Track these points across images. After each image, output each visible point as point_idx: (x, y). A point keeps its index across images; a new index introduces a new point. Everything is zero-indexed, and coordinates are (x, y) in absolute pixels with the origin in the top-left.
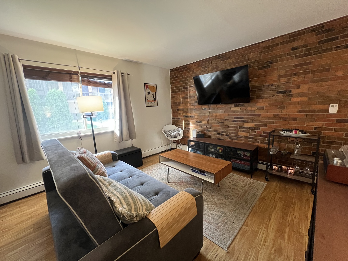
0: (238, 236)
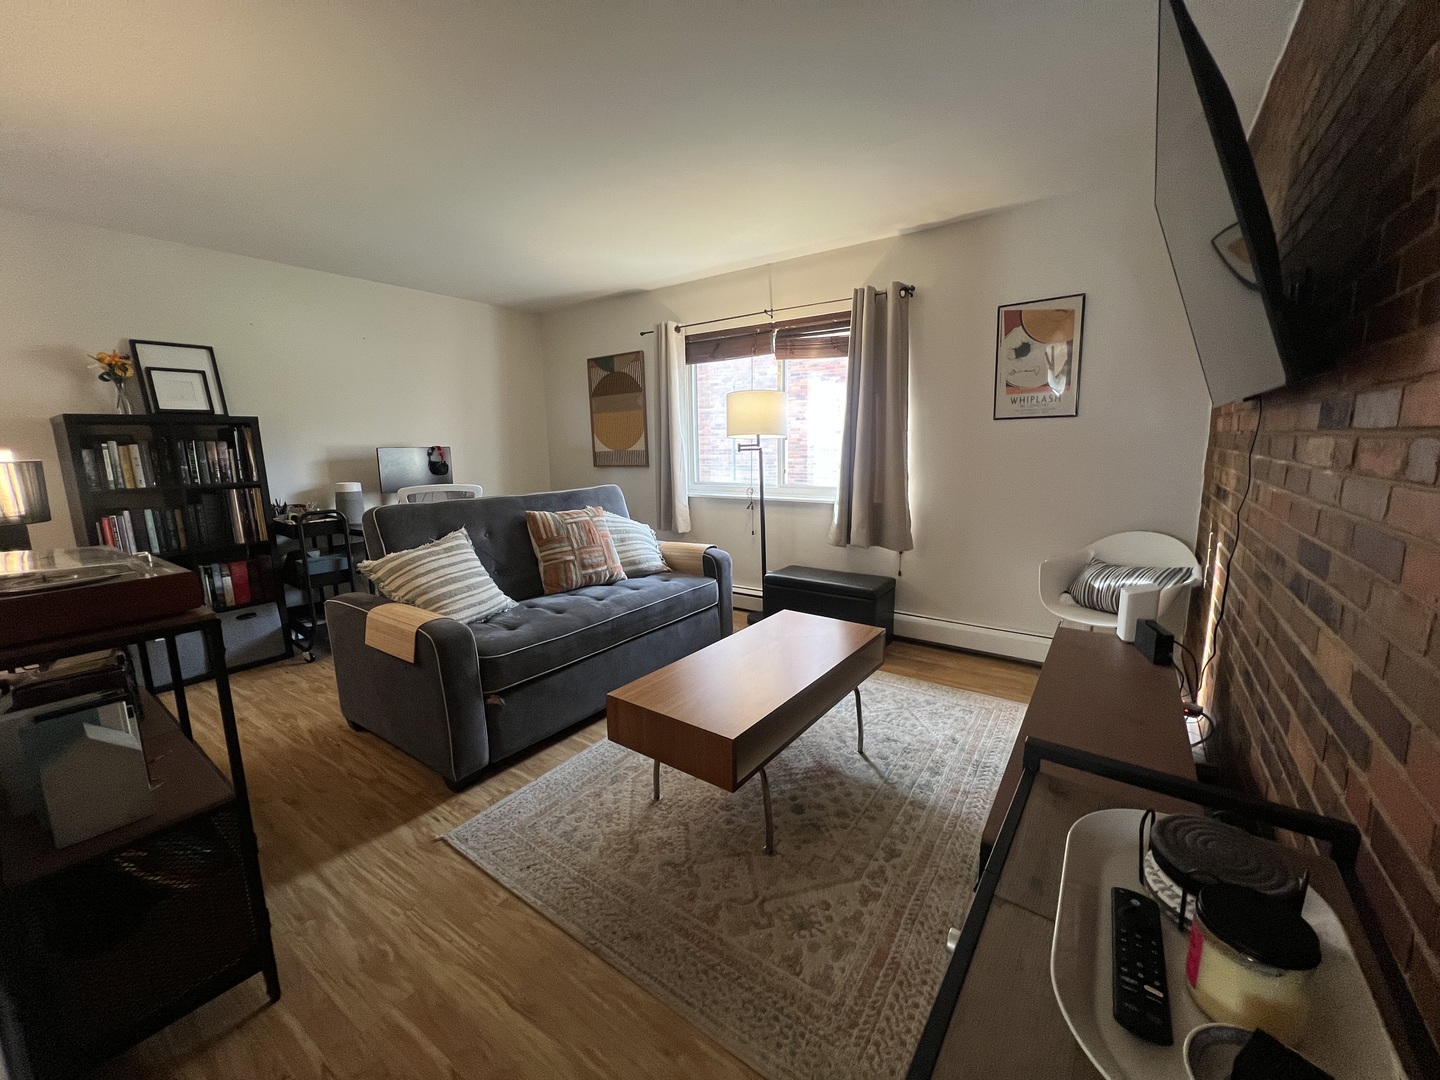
0: (473, 871)
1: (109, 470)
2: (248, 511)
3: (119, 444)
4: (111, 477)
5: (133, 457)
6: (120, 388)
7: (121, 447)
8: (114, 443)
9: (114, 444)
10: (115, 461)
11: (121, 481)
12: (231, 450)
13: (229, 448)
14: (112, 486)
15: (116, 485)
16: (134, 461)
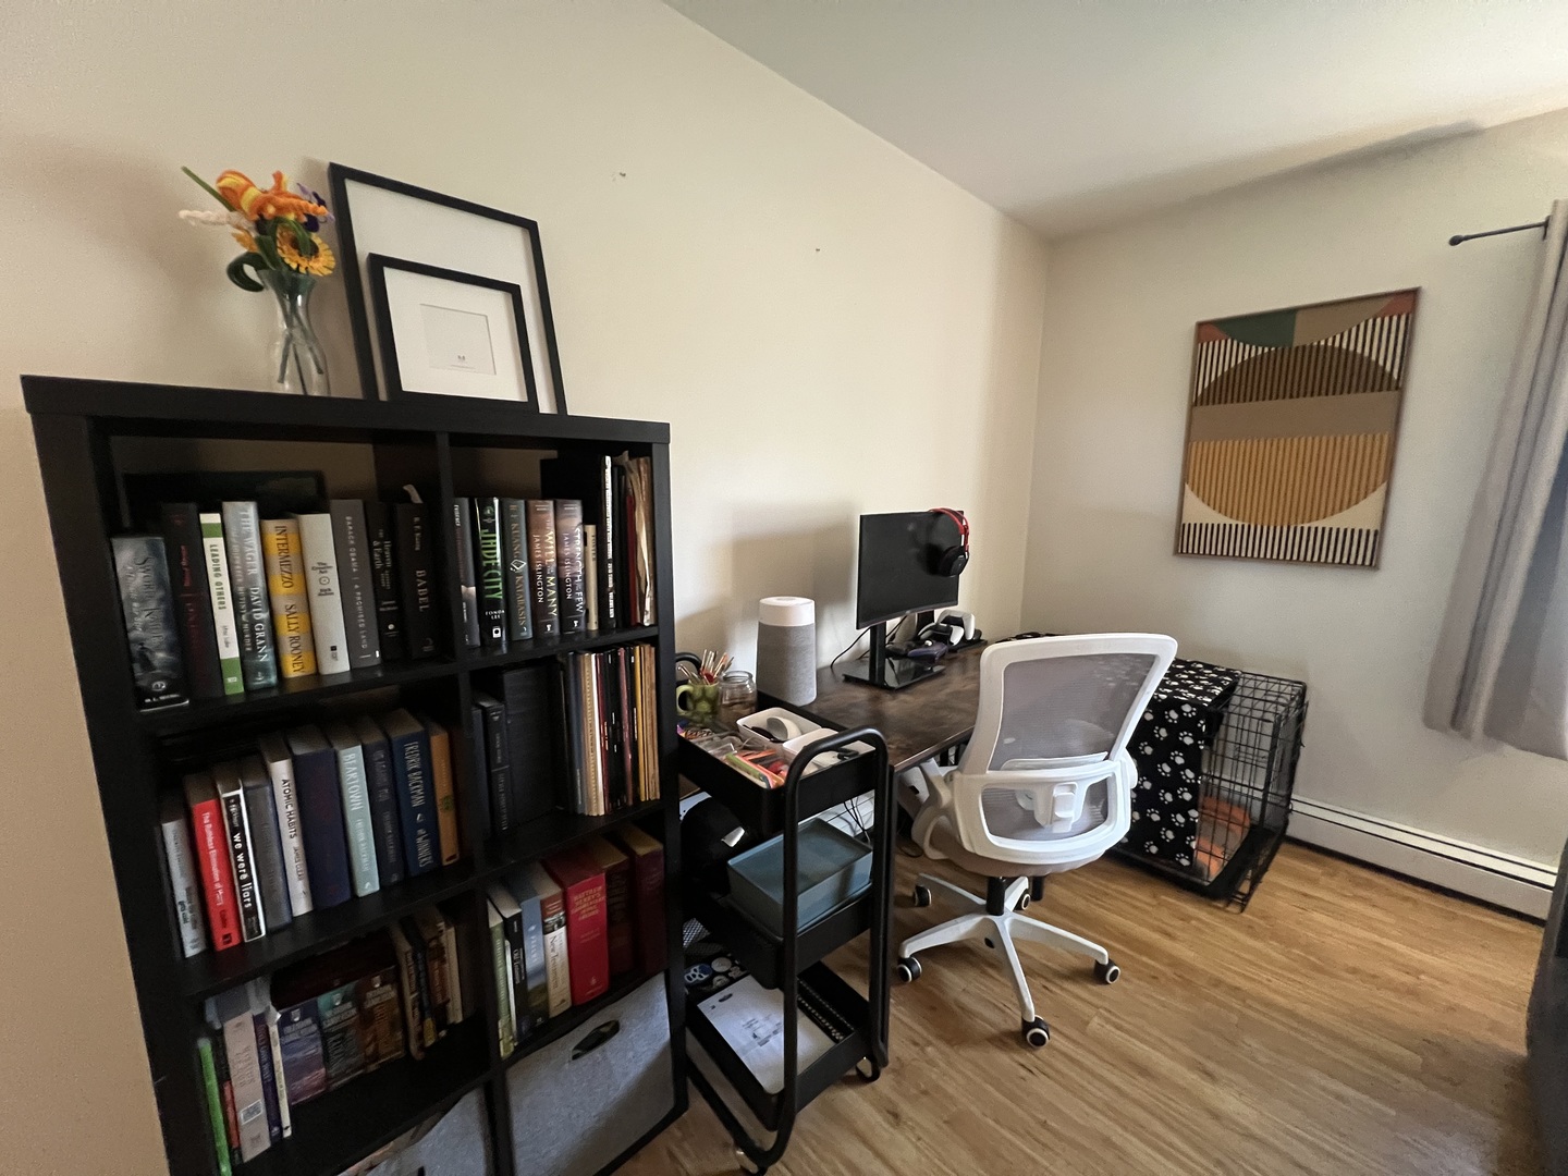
1: (224, 619)
2: (619, 718)
3: (264, 514)
4: (229, 650)
5: (311, 562)
6: (290, 315)
7: (271, 525)
8: (249, 511)
9: (245, 514)
10: (250, 581)
11: (266, 657)
12: (591, 529)
13: (586, 522)
14: (234, 682)
15: (246, 676)
16: (313, 576)
